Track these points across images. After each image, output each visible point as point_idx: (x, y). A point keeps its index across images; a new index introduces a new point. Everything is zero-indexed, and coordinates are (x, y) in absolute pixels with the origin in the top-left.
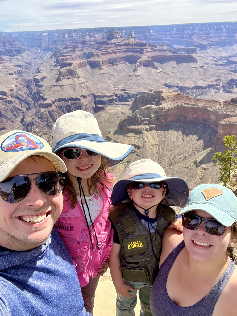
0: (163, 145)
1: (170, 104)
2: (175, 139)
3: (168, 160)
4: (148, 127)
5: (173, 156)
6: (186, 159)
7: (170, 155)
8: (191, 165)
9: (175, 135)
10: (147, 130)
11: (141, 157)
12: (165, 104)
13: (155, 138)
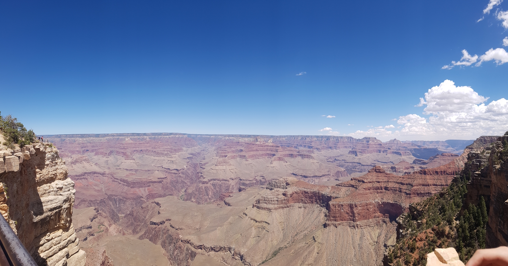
0: (288, 223)
1: (293, 188)
2: (297, 218)
3: (292, 237)
4: (276, 206)
5: (296, 233)
6: (306, 235)
7: (293, 232)
8: (310, 241)
9: (297, 214)
10: (276, 209)
11: (269, 233)
12: (290, 188)
13: (282, 217)
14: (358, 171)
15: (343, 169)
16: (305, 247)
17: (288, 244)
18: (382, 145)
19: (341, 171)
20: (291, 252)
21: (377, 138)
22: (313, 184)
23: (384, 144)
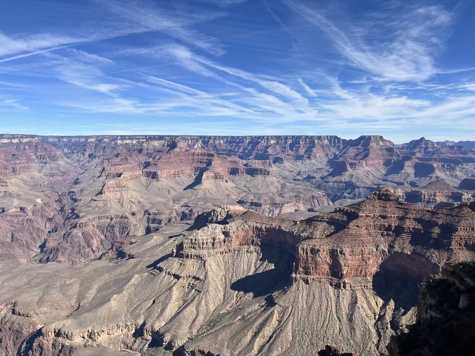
1: (238, 223)
2: (245, 268)
3: (237, 296)
4: (211, 251)
9: (245, 262)
10: (211, 256)
11: (202, 293)
12: (232, 223)
13: (221, 267)
14: (349, 197)
15: (320, 193)
16: (259, 312)
17: (231, 307)
18: (395, 150)
19: (317, 195)
20: (237, 319)
21: (384, 138)
22: (270, 216)
23: (399, 148)
